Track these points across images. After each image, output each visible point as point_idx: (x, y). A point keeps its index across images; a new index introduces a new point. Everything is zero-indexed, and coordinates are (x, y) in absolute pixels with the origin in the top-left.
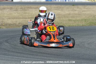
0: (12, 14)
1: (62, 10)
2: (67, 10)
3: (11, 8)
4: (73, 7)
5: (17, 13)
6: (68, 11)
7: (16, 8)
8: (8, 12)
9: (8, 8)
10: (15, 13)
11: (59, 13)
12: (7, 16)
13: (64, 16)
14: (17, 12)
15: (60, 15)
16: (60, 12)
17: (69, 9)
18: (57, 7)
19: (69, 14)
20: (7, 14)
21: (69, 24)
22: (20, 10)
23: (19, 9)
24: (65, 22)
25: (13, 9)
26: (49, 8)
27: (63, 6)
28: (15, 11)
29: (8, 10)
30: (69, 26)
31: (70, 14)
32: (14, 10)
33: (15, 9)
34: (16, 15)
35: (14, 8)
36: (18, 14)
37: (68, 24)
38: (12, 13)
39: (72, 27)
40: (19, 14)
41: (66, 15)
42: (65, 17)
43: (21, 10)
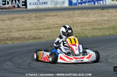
0: (23, 25)
1: (87, 16)
3: (23, 17)
6: (95, 17)
7: (30, 17)
8: (18, 22)
9: (19, 17)
10: (27, 23)
11: (83, 20)
12: (16, 28)
14: (30, 21)
16: (84, 18)
17: (97, 14)
18: (81, 13)
20: (16, 25)
21: (93, 34)
23: (33, 18)
24: (87, 32)
25: (25, 19)
26: (71, 14)
27: (89, 11)
28: (27, 21)
29: (19, 20)
30: (92, 36)
31: (96, 21)
34: (28, 25)
35: (27, 17)
36: (31, 24)
37: (91, 34)
38: (23, 23)
43: (36, 18)
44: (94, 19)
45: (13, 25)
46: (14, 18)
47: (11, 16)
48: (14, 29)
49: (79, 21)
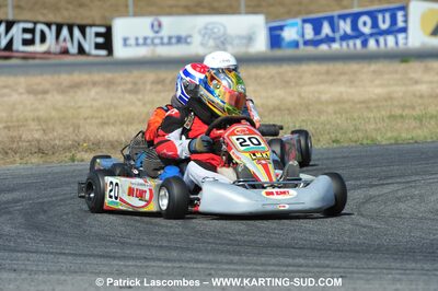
0: (116, 107)
1: (352, 82)
2: (377, 82)
3: (109, 84)
4: (403, 66)
5: (139, 100)
6: (382, 86)
7: (135, 84)
8: (94, 100)
9: (94, 84)
10: (132, 104)
11: (341, 93)
12: (92, 117)
13: (363, 105)
14: (140, 97)
15: (344, 102)
16: (342, 89)
17: (386, 77)
18: (328, 73)
19: (389, 98)
20: (91, 107)
21: (395, 134)
22: (151, 90)
23: (148, 87)
24: (373, 126)
25: (120, 89)
26: (290, 74)
27: (354, 66)
28: (127, 95)
29: (97, 93)
30: (393, 141)
31: (391, 99)
32: (124, 91)
33: (129, 86)
34: (133, 109)
35: (125, 83)
36: (144, 105)
37: (389, 135)
38: (115, 102)
39: (409, 143)
40: (149, 106)
41: (375, 101)
42: (367, 108)
43: (160, 87)
44: (379, 91)
45: (80, 107)
46: (76, 86)
47: (65, 78)
48: (85, 119)
49: (324, 97)
